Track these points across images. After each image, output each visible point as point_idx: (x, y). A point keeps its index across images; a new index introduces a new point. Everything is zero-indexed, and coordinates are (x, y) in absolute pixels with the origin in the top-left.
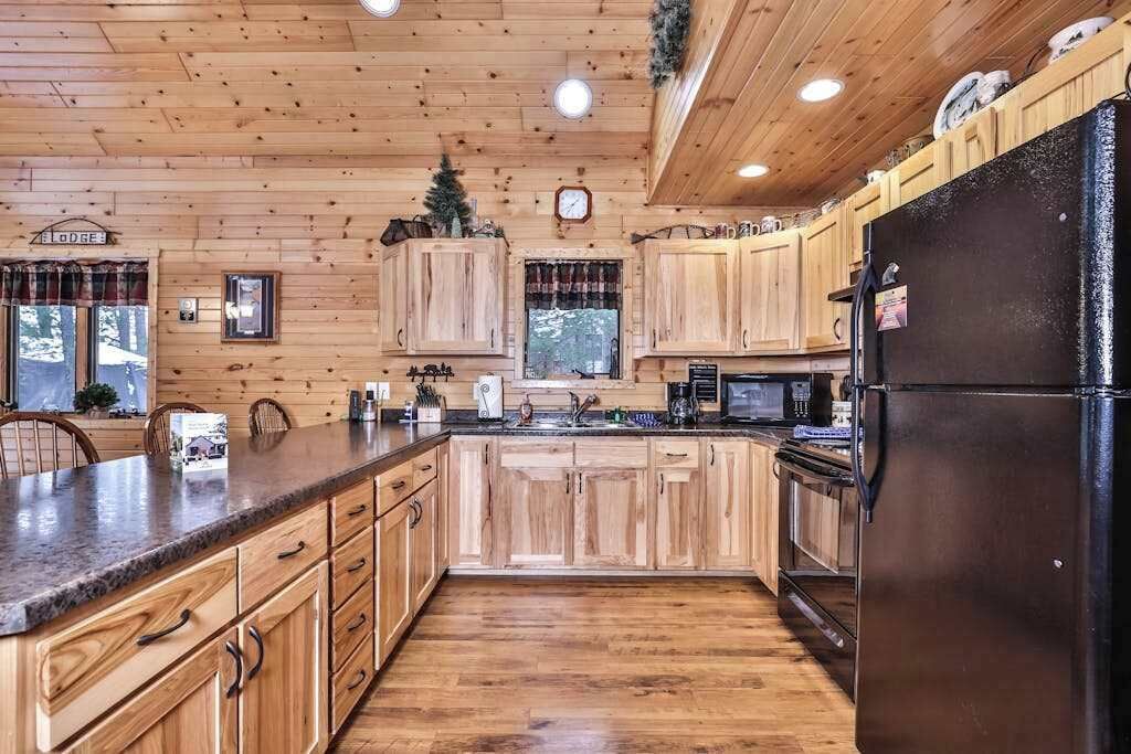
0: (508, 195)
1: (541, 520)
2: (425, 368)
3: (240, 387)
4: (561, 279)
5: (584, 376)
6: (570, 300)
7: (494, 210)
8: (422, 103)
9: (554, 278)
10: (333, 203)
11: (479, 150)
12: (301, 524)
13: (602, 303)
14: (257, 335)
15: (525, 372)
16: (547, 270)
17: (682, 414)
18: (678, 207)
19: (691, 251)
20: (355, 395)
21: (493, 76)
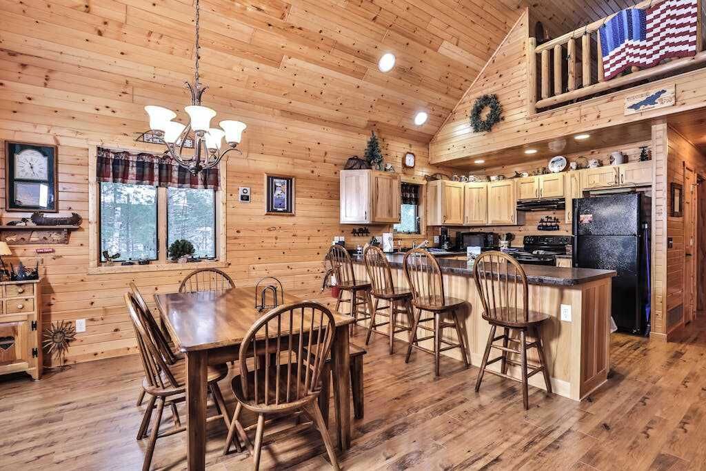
0: (388, 152)
2: (358, 230)
3: (274, 241)
8: (371, 106)
10: (319, 144)
11: (378, 130)
14: (284, 211)
19: (453, 186)
21: (403, 104)
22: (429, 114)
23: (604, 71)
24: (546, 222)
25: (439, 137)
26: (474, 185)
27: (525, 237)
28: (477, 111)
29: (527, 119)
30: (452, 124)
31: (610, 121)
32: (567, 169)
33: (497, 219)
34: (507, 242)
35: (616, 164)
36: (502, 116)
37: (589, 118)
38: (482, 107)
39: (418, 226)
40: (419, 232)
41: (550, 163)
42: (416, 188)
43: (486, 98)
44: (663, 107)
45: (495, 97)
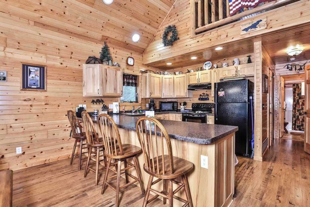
0: (116, 55)
2: (97, 100)
3: (29, 108)
5: (131, 102)
6: (128, 84)
8: (103, 27)
11: (110, 42)
13: (134, 85)
14: (37, 88)
18: (148, 66)
19: (156, 76)
21: (123, 27)
22: (141, 36)
23: (230, 10)
24: (202, 96)
25: (148, 50)
26: (167, 77)
27: (193, 104)
28: (166, 35)
29: (191, 38)
30: (154, 43)
31: (233, 38)
32: (212, 68)
33: (179, 94)
34: (184, 106)
35: (236, 64)
36: (178, 37)
37: (222, 37)
38: (168, 32)
39: (137, 98)
40: (137, 102)
41: (204, 64)
42: (135, 77)
43: (170, 27)
44: (260, 30)
45: (174, 27)
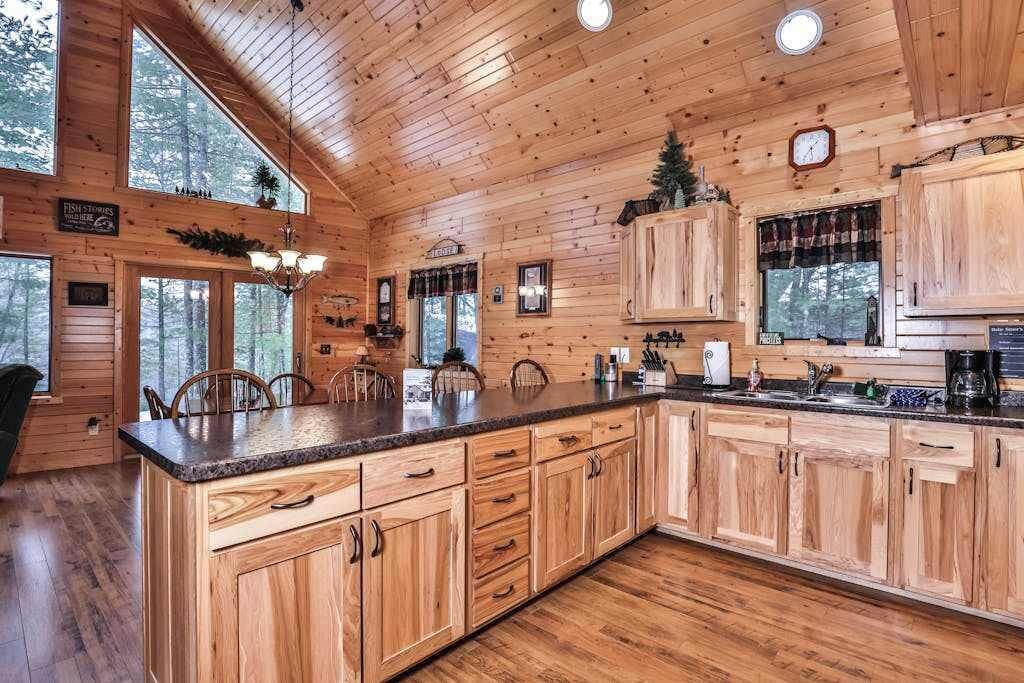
0: (736, 155)
1: (751, 496)
2: (658, 335)
3: (527, 350)
4: (801, 233)
5: (831, 342)
6: (811, 257)
7: (721, 173)
8: (646, 91)
9: (793, 233)
10: (586, 197)
11: (706, 118)
12: (432, 455)
13: (854, 256)
14: (537, 311)
15: (758, 339)
16: (785, 227)
17: (970, 393)
18: (967, 117)
19: (973, 173)
20: (599, 358)
